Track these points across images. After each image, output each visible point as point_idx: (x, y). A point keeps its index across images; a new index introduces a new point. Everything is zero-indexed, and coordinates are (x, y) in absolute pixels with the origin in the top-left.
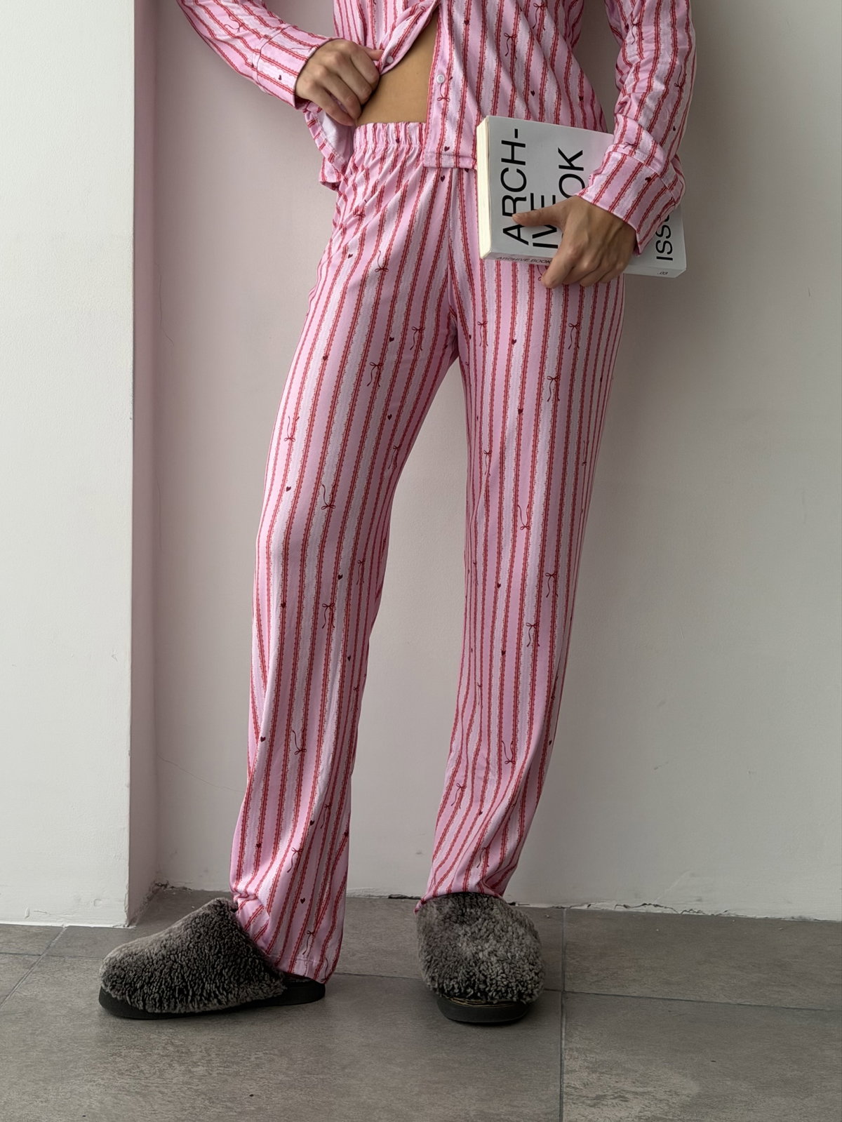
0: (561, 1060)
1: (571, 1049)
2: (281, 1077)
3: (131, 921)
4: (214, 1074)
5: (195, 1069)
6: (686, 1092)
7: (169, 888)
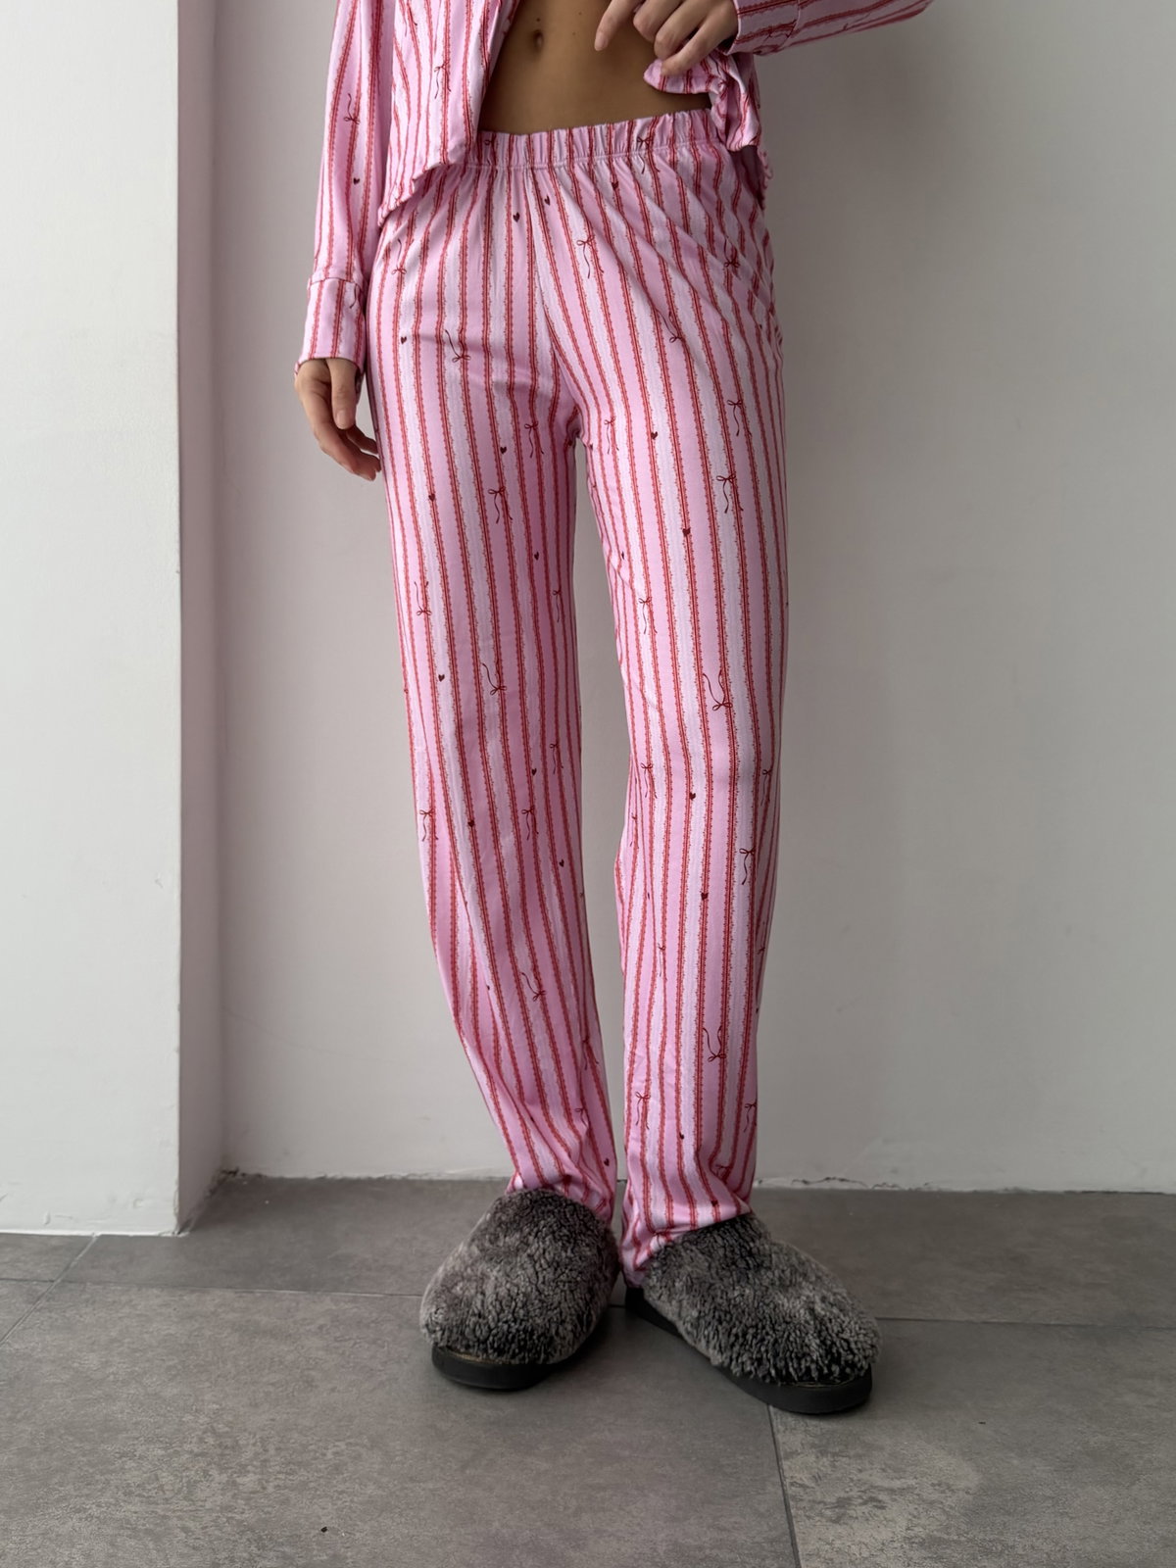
3: (183, 1225)
5: (240, 1480)
6: (963, 1484)
7: (239, 1176)
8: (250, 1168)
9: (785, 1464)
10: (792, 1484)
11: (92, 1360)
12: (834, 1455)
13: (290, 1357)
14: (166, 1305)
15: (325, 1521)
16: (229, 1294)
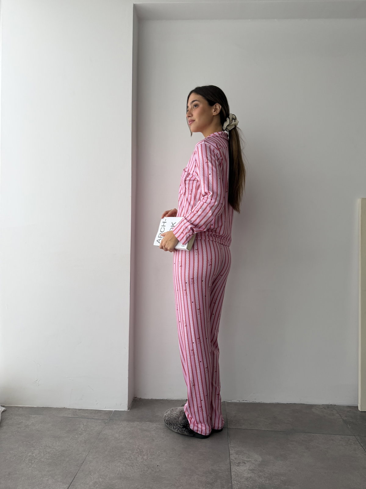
0: (229, 451)
1: (231, 447)
2: (164, 459)
3: (128, 409)
4: (149, 459)
5: (144, 457)
6: (259, 460)
7: (137, 398)
8: (139, 397)
9: (231, 456)
10: (231, 459)
11: (117, 435)
12: (239, 454)
13: (150, 435)
14: (127, 425)
15: (158, 464)
16: (138, 423)
